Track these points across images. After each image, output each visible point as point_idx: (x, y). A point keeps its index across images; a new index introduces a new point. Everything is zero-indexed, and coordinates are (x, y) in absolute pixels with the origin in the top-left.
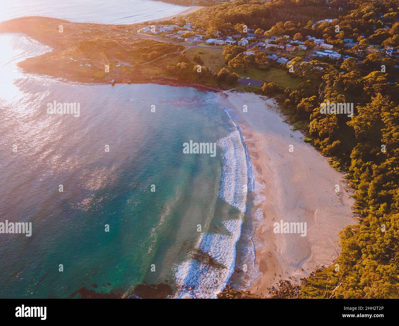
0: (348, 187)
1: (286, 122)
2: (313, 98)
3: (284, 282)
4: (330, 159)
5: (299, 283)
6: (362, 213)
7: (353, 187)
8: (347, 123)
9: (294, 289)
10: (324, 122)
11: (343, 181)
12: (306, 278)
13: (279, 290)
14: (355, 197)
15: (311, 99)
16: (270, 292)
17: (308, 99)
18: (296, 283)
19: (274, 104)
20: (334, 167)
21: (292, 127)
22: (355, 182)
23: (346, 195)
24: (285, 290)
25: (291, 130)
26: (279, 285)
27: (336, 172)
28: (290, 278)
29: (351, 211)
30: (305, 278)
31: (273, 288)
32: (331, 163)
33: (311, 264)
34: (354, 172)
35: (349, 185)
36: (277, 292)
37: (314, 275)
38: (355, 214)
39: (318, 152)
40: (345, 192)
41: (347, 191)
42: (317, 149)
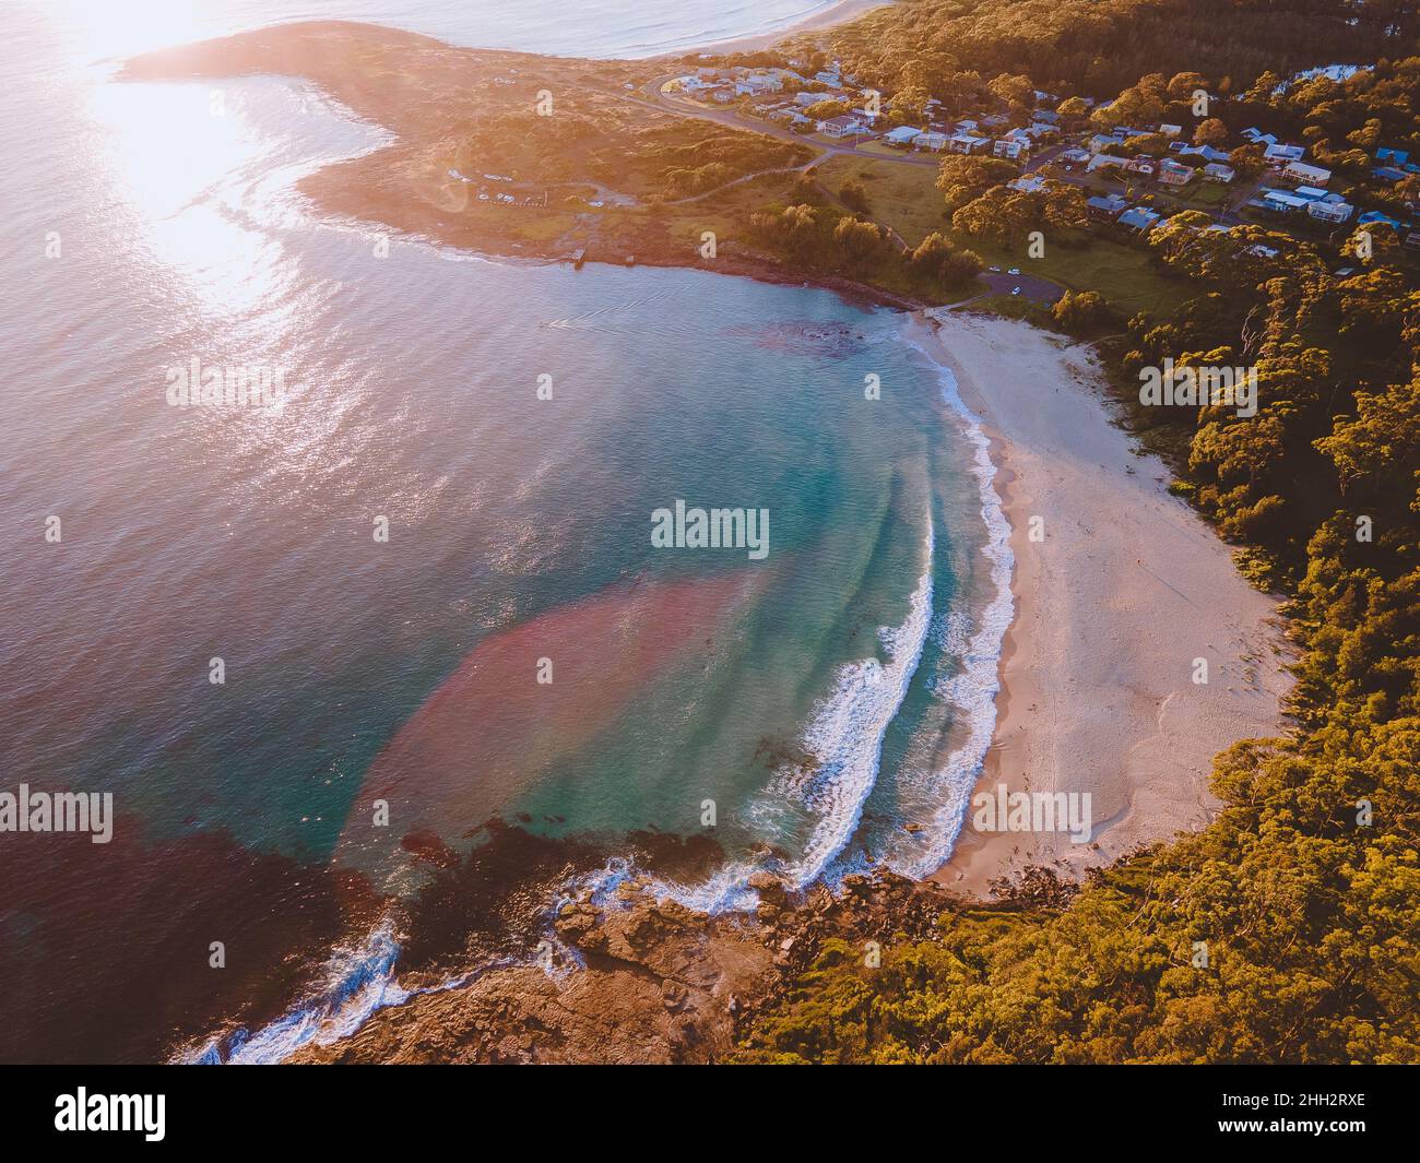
0: (1285, 641)
1: (1119, 424)
2: (1221, 353)
3: (1038, 870)
4: (1243, 551)
5: (1081, 879)
6: (1310, 718)
7: (1300, 642)
8: (1314, 442)
9: (1061, 889)
10: (1236, 433)
11: (1271, 623)
12: (1102, 867)
13: (1018, 888)
14: (1299, 672)
15: (1212, 357)
16: (993, 891)
17: (1203, 356)
18: (1072, 878)
19: (1091, 362)
20: (1252, 578)
21: (1135, 443)
22: (1309, 627)
23: (1272, 662)
24: (1037, 888)
25: (1132, 451)
26: (1024, 875)
27: (1256, 592)
28: (1057, 863)
29: (1276, 709)
30: (1099, 868)
31: (1005, 881)
32: (1244, 564)
33: (1123, 835)
34: (1311, 596)
35: (1287, 634)
36: (1014, 892)
37: (1128, 863)
38: (1288, 720)
39: (1208, 528)
40: (1269, 652)
41: (1277, 652)
42: (1205, 519)
